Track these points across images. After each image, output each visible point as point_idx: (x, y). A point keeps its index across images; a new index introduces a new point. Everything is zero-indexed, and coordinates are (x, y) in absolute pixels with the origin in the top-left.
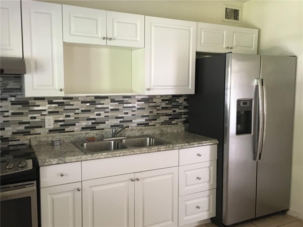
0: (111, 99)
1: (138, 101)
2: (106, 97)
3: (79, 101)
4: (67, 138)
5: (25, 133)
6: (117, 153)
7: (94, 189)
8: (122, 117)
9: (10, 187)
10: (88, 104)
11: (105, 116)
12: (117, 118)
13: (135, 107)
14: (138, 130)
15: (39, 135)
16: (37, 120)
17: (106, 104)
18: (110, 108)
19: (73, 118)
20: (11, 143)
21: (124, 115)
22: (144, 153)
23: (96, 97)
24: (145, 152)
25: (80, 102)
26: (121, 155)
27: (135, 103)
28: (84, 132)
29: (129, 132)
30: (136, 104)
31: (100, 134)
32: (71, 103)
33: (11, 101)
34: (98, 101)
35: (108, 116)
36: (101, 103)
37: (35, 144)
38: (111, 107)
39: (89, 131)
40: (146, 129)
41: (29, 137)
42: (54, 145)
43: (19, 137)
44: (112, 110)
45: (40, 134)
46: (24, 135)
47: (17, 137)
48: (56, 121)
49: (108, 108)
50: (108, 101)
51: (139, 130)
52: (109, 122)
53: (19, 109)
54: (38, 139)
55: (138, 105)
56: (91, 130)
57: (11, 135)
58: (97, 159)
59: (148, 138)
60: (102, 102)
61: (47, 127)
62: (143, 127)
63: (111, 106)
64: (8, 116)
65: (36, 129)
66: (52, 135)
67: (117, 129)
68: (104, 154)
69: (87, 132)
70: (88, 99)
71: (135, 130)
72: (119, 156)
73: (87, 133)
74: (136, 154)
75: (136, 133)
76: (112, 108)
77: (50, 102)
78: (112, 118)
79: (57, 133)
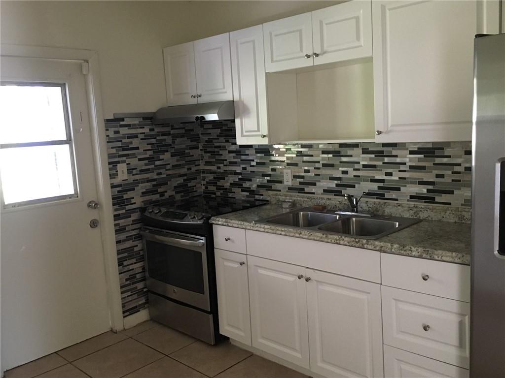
0: (362, 149)
2: (356, 145)
8: (382, 181)
10: (331, 156)
11: (354, 176)
12: (373, 180)
13: (405, 164)
21: (386, 178)
23: (342, 145)
25: (321, 152)
27: (406, 157)
28: (326, 196)
34: (343, 151)
35: (359, 176)
36: (348, 154)
38: (363, 161)
41: (271, 193)
43: (262, 191)
44: (364, 166)
45: (280, 191)
46: (266, 190)
48: (295, 177)
49: (359, 163)
50: (359, 150)
60: (350, 152)
61: (285, 183)
65: (276, 184)
66: (291, 194)
69: (330, 197)
70: (331, 148)
76: (365, 163)
78: (365, 180)
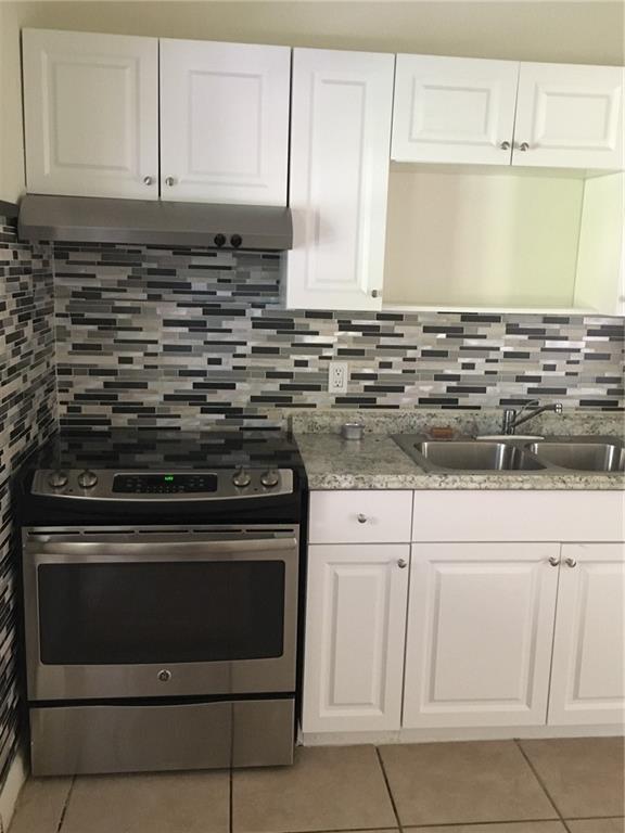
0: (507, 325)
1: (591, 333)
2: (495, 319)
3: (420, 325)
4: (380, 424)
5: (282, 402)
6: (514, 479)
7: (444, 569)
8: (537, 379)
9: (240, 531)
10: (443, 336)
11: (486, 373)
12: (521, 379)
13: (578, 350)
14: (583, 419)
15: (312, 409)
16: (308, 370)
17: (493, 338)
18: (504, 349)
19: (400, 372)
20: (246, 422)
21: (542, 374)
22: (598, 489)
23: (466, 317)
24: (601, 486)
25: (421, 329)
26: (527, 486)
27: (581, 340)
28: (424, 411)
29: (552, 421)
30: (584, 344)
31: (468, 422)
32: (398, 330)
33: (252, 319)
34: (468, 328)
35: (495, 373)
36: (479, 333)
37: (301, 432)
38: (506, 346)
39: (438, 411)
40: (609, 419)
41: (287, 411)
42: (347, 439)
43: (265, 409)
44: (507, 355)
45: (314, 406)
46: (276, 406)
47: (262, 409)
48: (355, 377)
49: (498, 349)
50: (500, 328)
51: (585, 421)
52: (498, 389)
53: (270, 338)
54: (309, 419)
55: (588, 345)
56: (443, 408)
57: (248, 404)
58: (457, 489)
59: (612, 447)
60: (481, 331)
61: (332, 389)
62: (599, 413)
63: (506, 343)
64: (244, 356)
65: (305, 393)
66: (343, 410)
67: (518, 412)
68: (476, 478)
69: (433, 411)
70: (444, 322)
71: (571, 419)
72: (521, 489)
73: (434, 416)
74: (572, 489)
75: (573, 427)
76: (510, 349)
77: (345, 326)
78: (506, 379)
79: (356, 407)
